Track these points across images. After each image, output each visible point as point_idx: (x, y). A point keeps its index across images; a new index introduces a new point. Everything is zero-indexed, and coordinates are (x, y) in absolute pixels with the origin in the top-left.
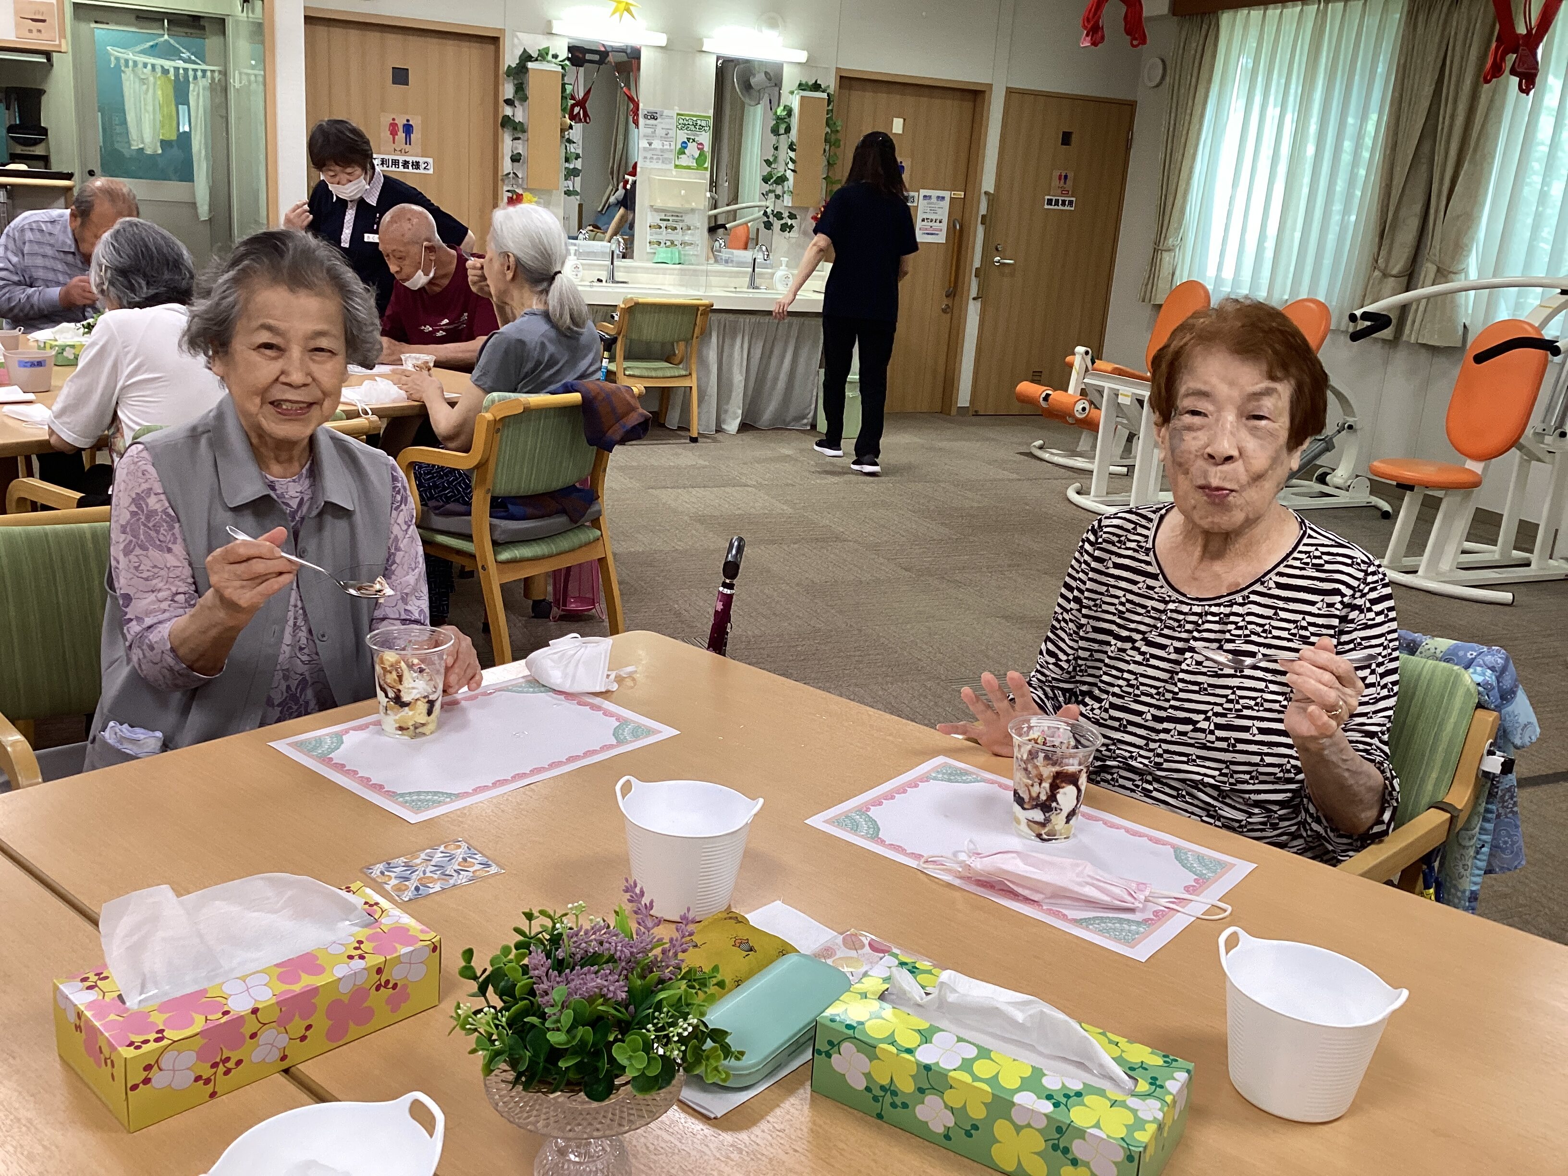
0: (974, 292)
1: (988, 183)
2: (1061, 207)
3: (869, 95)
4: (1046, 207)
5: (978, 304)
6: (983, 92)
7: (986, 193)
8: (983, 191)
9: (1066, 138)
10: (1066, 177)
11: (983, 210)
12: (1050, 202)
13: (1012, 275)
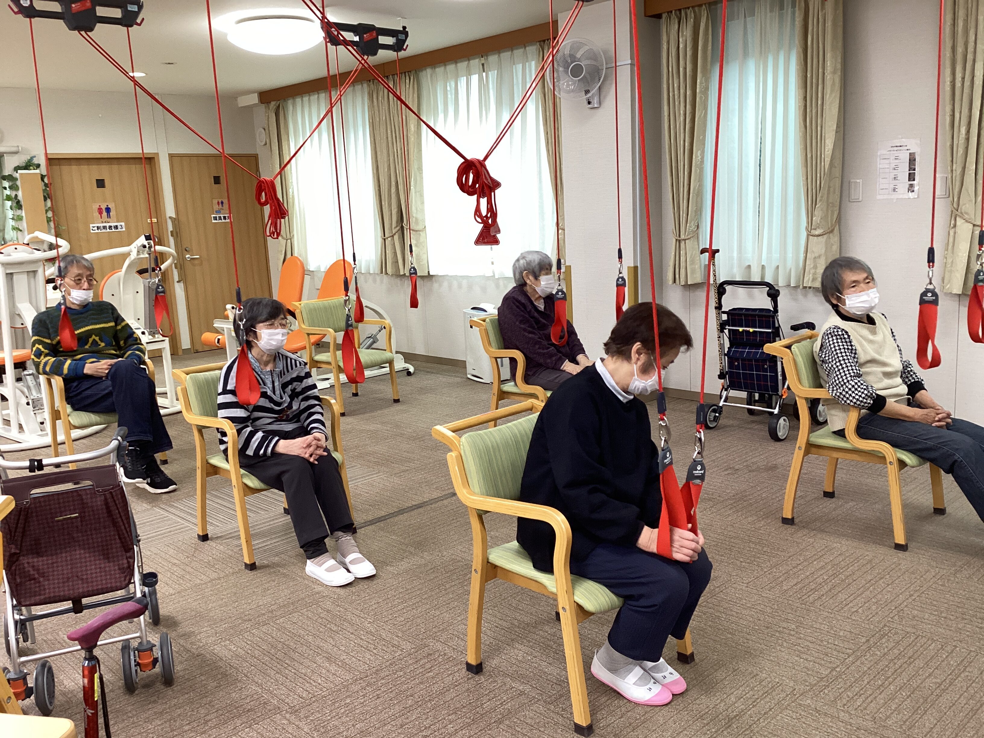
0: (176, 278)
1: (170, 211)
2: (223, 221)
3: (74, 168)
4: (213, 221)
5: (182, 284)
6: (154, 158)
7: (170, 218)
8: (168, 217)
9: (217, 180)
10: (222, 203)
11: (170, 228)
12: (215, 218)
13: (201, 264)
